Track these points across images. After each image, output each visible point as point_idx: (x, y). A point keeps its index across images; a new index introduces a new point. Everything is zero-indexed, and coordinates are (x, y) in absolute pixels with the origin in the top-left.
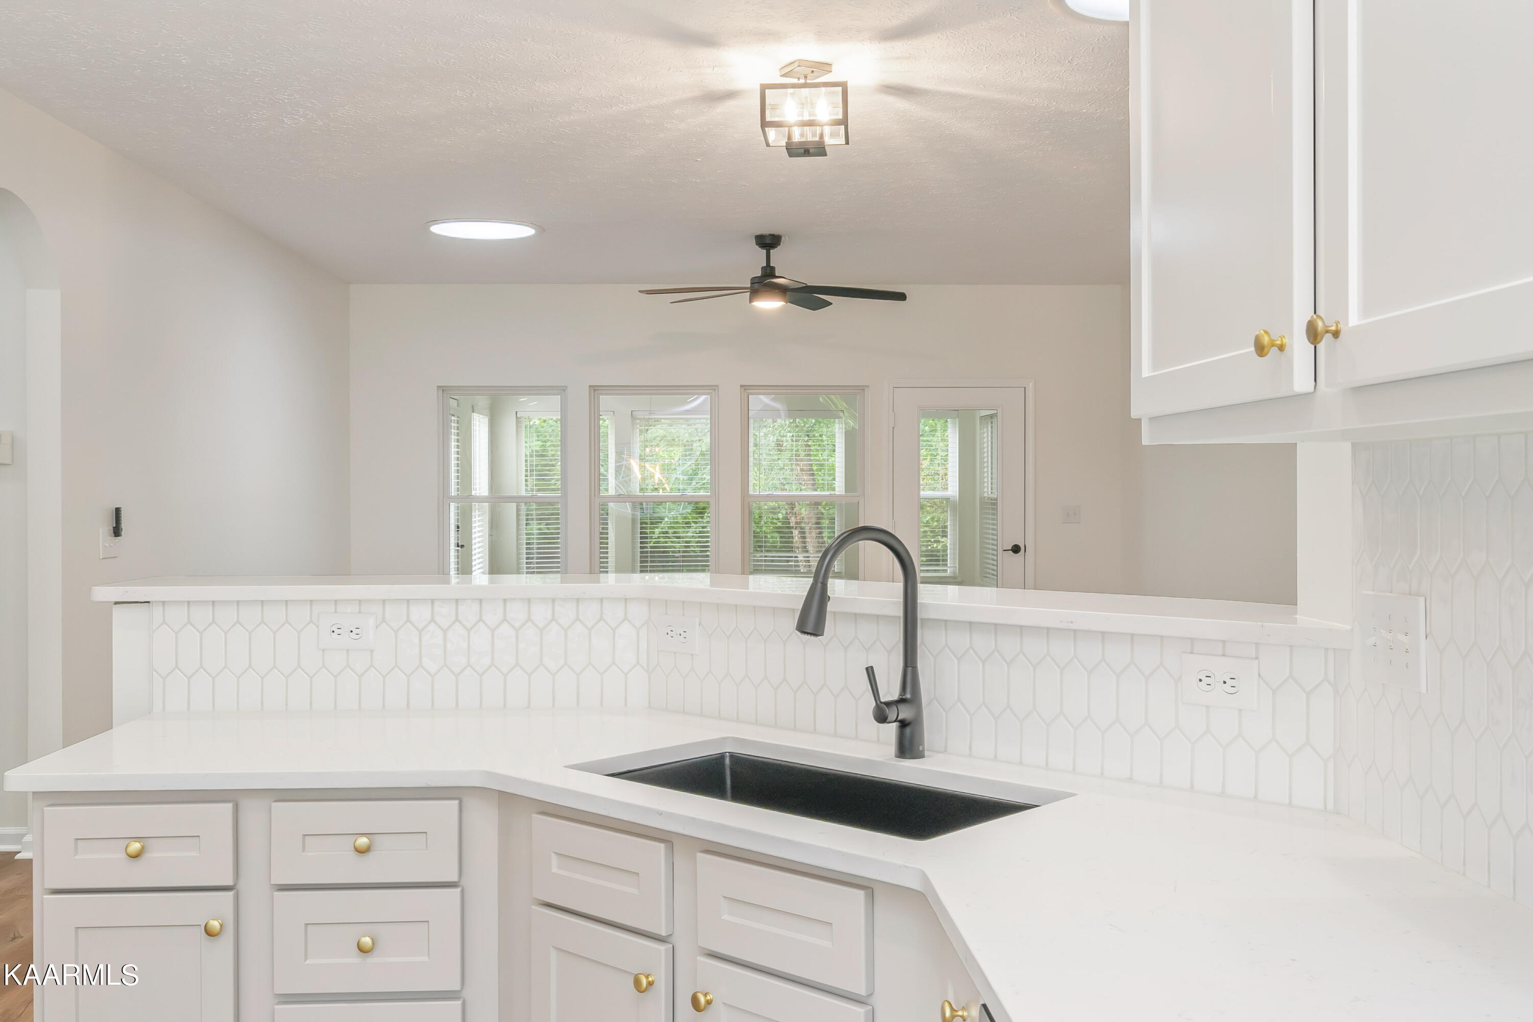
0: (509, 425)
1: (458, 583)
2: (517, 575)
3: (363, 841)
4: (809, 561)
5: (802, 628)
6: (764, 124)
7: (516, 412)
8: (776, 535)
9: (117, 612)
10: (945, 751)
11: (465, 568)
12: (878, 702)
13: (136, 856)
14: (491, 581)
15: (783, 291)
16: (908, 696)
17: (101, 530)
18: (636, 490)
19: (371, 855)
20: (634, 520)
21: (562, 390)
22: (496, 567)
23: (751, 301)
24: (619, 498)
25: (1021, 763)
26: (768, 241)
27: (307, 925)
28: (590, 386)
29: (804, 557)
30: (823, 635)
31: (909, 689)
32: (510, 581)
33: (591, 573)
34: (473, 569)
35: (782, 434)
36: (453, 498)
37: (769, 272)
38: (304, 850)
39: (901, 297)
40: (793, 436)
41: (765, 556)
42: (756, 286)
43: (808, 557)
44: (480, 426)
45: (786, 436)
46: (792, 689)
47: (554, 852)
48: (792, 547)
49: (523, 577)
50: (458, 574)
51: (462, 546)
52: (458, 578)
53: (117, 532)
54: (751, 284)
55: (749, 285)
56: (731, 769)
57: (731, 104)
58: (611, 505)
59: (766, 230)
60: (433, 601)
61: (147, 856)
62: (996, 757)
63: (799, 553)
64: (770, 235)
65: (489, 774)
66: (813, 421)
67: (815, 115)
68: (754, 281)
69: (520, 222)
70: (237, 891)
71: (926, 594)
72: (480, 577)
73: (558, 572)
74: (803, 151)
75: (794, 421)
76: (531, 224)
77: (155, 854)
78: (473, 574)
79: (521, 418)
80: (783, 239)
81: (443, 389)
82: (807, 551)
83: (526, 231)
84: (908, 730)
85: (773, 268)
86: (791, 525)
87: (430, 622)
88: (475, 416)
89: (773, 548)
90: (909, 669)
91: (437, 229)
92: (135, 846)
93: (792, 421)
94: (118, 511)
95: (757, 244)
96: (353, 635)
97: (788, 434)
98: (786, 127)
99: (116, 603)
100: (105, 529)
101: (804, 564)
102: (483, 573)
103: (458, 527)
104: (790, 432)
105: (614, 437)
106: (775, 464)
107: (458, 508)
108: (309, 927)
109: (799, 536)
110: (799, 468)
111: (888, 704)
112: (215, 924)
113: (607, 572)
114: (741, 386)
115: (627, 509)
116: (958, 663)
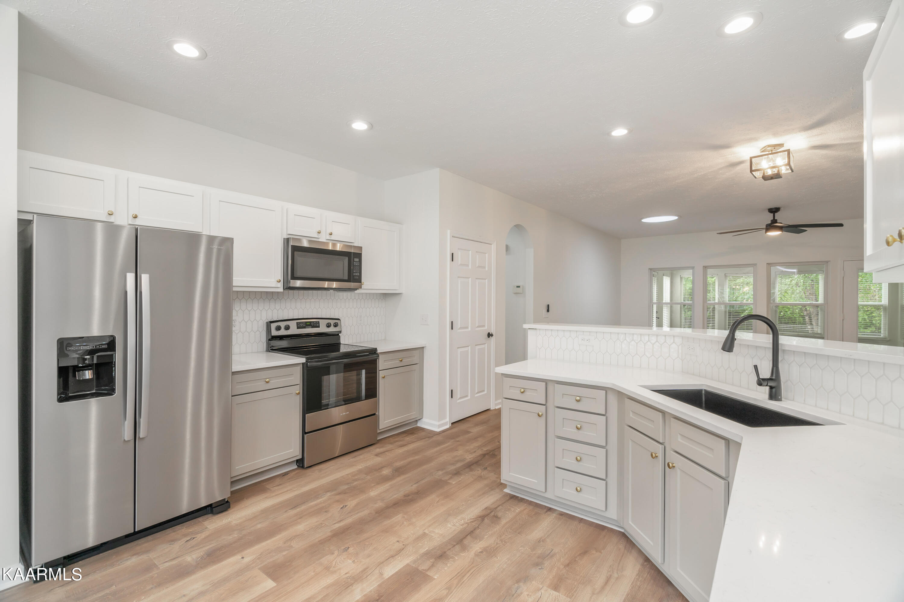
0: (678, 280)
1: (657, 330)
2: (680, 328)
3: (578, 398)
4: (813, 329)
5: (724, 349)
6: (751, 171)
7: (680, 276)
8: (800, 318)
9: (529, 331)
10: (793, 400)
11: (660, 325)
12: (759, 378)
13: (522, 393)
14: (670, 330)
15: (781, 228)
16: (774, 378)
17: (544, 310)
18: (727, 300)
19: (580, 403)
20: (725, 312)
21: (693, 268)
22: (672, 325)
23: (766, 233)
24: (719, 303)
25: (828, 409)
26: (774, 210)
27: (563, 418)
28: (703, 266)
29: (811, 327)
30: (732, 352)
31: (774, 375)
32: (677, 330)
33: (703, 328)
34: (663, 325)
35: (798, 280)
36: (655, 303)
37: (774, 221)
38: (563, 398)
39: (841, 225)
40: (804, 281)
41: (784, 326)
42: (768, 227)
43: (813, 327)
44: (667, 281)
45: (800, 281)
46: (739, 372)
47: (632, 411)
48: (805, 323)
49: (682, 329)
50: (657, 327)
51: (658, 318)
52: (657, 328)
53: (548, 311)
54: (766, 226)
55: (765, 227)
56: (705, 395)
57: (742, 165)
58: (716, 306)
59: (773, 206)
60: (649, 335)
61: (525, 393)
62: (816, 405)
63: (808, 325)
64: (775, 208)
65: (613, 384)
66: (815, 275)
67: (776, 164)
68: (767, 225)
69: (672, 215)
70: (547, 406)
71: (783, 340)
72: (666, 328)
73: (691, 328)
74: (770, 178)
75: (805, 275)
76: (676, 215)
77: (528, 393)
78: (663, 327)
79: (682, 277)
80: (781, 208)
81: (651, 269)
82: (813, 325)
83: (676, 218)
84: (774, 390)
85: (776, 220)
86: (805, 315)
87: (648, 341)
88: (665, 277)
89: (800, 323)
90: (775, 368)
91: (643, 220)
92: (522, 390)
93: (803, 275)
94: (548, 305)
95: (769, 212)
96: (588, 341)
97: (802, 280)
98: (762, 170)
99: (529, 329)
100: (546, 310)
101: (811, 330)
102: (668, 327)
103: (657, 312)
104: (802, 279)
105: (717, 283)
106: (795, 292)
107: (657, 306)
108: (564, 419)
109: (809, 319)
110: (808, 293)
111: (763, 380)
112: (540, 414)
113: (714, 329)
114: (767, 263)
115: (723, 307)
116: (799, 368)
